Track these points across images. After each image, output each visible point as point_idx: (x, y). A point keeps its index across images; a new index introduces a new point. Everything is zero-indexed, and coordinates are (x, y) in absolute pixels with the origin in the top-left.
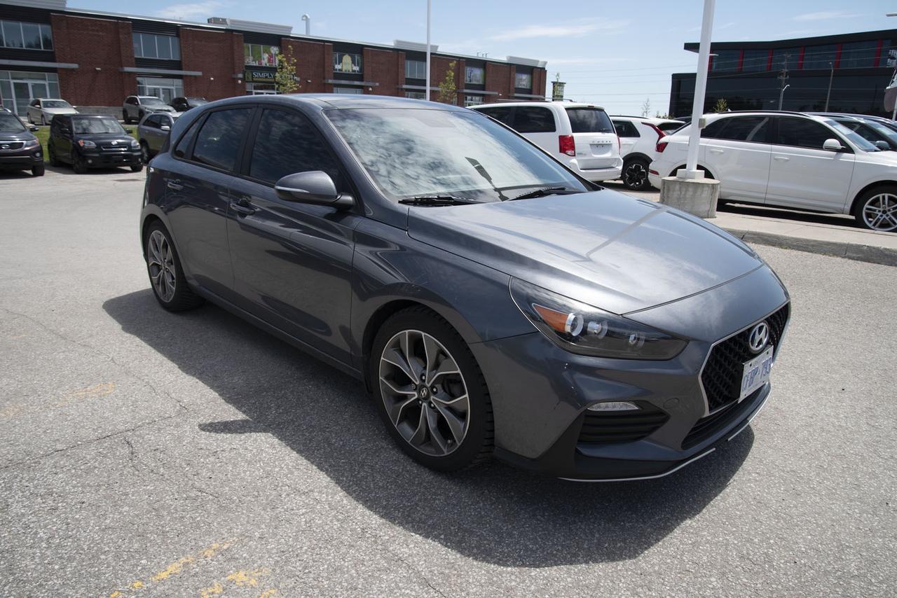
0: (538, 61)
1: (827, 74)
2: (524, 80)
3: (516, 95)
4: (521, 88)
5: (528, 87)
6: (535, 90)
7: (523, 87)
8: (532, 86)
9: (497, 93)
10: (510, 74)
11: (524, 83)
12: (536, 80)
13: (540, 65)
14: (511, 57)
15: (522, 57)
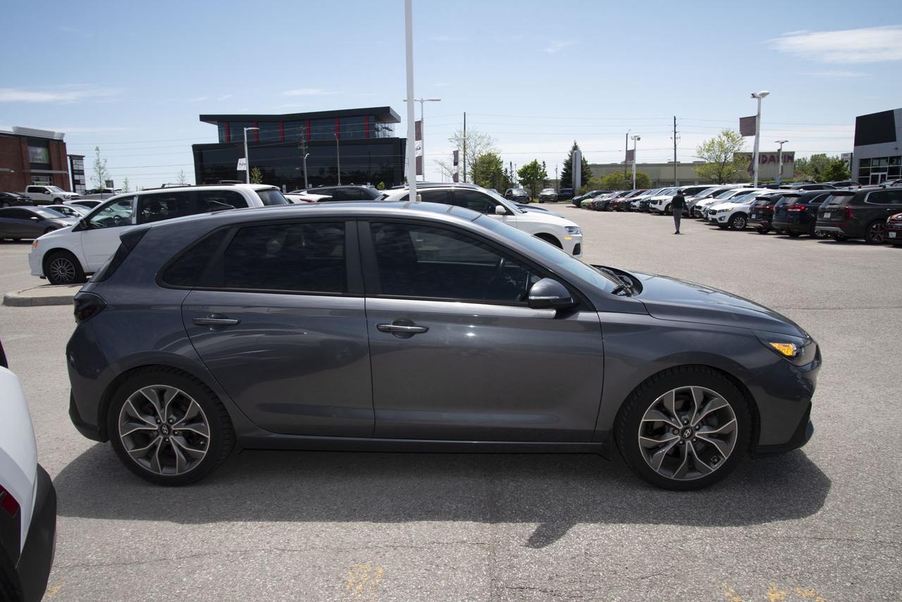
0: (54, 133)
1: (334, 144)
2: (40, 154)
3: (33, 171)
4: (37, 163)
5: (46, 162)
6: (55, 164)
7: (40, 162)
8: (50, 159)
9: (7, 170)
10: (21, 146)
11: (40, 157)
12: (54, 155)
13: (56, 138)
14: (19, 128)
15: (35, 128)
